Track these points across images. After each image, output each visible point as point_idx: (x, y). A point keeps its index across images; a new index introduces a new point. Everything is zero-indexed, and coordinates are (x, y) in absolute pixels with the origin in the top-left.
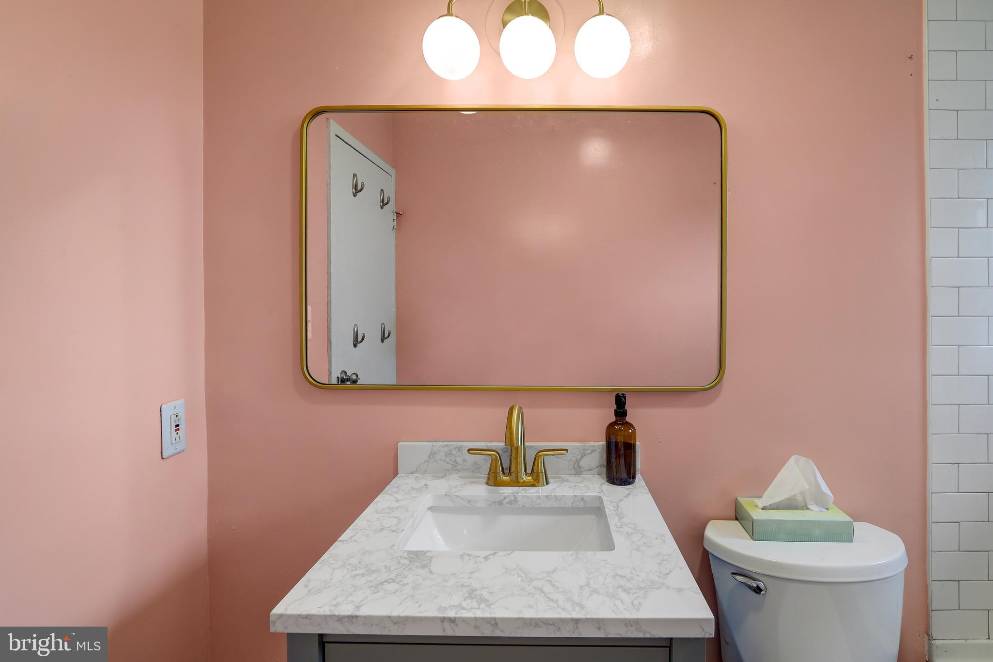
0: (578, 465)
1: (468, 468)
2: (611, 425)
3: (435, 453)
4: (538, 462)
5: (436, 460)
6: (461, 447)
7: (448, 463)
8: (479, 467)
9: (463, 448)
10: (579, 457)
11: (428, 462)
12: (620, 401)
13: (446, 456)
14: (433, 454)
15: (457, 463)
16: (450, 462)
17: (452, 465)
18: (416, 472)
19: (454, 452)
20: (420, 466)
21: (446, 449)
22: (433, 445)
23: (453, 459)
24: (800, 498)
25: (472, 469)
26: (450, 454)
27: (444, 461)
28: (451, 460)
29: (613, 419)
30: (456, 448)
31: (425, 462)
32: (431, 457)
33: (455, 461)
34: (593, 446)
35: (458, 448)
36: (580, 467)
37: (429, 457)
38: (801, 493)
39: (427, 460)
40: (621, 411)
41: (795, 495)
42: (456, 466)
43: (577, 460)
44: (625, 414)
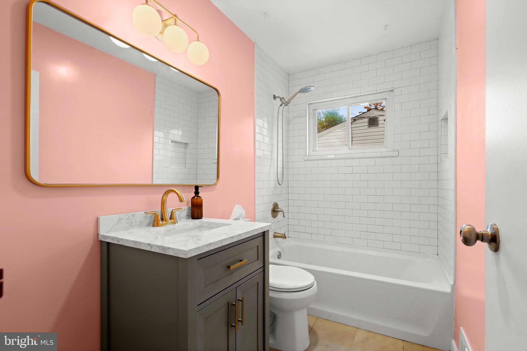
0: (180, 216)
1: (137, 224)
2: (193, 198)
3: (121, 219)
4: (173, 216)
5: (121, 223)
6: (134, 214)
7: (127, 223)
8: (142, 223)
9: (135, 215)
10: (180, 213)
11: (117, 224)
12: (197, 188)
13: (127, 220)
14: (120, 220)
15: (132, 223)
16: (129, 223)
17: (130, 224)
18: (111, 231)
19: (131, 217)
20: (113, 227)
21: (127, 216)
22: (120, 215)
23: (130, 221)
24: (238, 217)
25: (139, 225)
26: (129, 219)
27: (126, 222)
28: (129, 221)
29: (194, 195)
30: (132, 215)
31: (116, 225)
32: (119, 221)
33: (131, 222)
34: (184, 208)
35: (133, 215)
36: (180, 217)
37: (118, 222)
38: (238, 216)
39: (117, 223)
40: (197, 193)
41: (237, 217)
42: (131, 224)
43: (179, 214)
44: (198, 193)
